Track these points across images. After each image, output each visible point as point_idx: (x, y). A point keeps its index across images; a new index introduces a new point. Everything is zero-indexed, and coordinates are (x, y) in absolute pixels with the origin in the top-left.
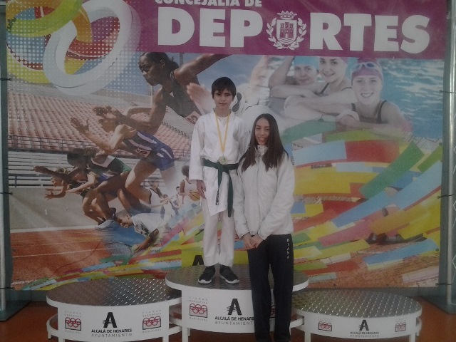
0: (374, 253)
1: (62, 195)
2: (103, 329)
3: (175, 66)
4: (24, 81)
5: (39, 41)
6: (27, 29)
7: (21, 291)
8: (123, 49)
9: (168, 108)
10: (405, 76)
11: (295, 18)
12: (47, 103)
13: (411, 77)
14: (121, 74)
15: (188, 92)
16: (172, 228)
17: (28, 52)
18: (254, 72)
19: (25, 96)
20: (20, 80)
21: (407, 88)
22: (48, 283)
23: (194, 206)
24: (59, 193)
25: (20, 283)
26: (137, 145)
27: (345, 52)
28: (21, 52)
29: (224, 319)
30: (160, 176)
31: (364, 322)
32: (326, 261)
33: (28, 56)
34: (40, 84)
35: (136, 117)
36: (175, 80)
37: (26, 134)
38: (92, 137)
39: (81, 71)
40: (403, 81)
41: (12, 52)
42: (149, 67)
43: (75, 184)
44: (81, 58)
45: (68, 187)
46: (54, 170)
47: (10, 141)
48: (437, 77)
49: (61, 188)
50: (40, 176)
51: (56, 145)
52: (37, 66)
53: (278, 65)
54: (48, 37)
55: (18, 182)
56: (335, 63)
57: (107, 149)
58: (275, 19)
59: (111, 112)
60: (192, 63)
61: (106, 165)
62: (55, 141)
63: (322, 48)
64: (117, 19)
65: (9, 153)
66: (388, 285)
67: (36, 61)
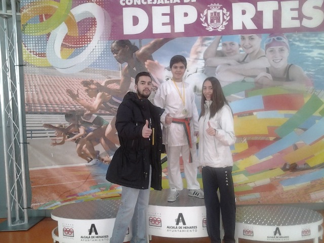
0: (288, 178)
1: (63, 143)
2: (88, 236)
3: (136, 49)
4: (34, 66)
5: (43, 38)
6: (35, 30)
7: (39, 211)
8: (99, 39)
9: (132, 79)
10: (307, 45)
11: (221, 8)
12: (50, 80)
14: (99, 57)
15: (146, 66)
17: (36, 46)
18: (193, 50)
19: (35, 76)
20: (31, 65)
21: (308, 54)
22: (55, 204)
24: (60, 141)
25: (37, 204)
26: (112, 106)
27: (260, 30)
28: (31, 46)
29: (173, 228)
31: (277, 229)
32: (252, 185)
33: (36, 49)
34: (45, 67)
35: (110, 86)
36: (136, 58)
37: (37, 101)
38: (81, 102)
39: (72, 56)
40: (304, 49)
41: (25, 46)
42: (118, 51)
43: (71, 135)
44: (72, 47)
45: (66, 137)
46: (57, 126)
47: (26, 107)
49: (62, 138)
50: (47, 130)
51: (57, 108)
52: (43, 55)
53: (210, 43)
54: (49, 35)
55: (33, 135)
56: (252, 39)
57: (91, 110)
58: (206, 10)
59: (93, 84)
60: (148, 46)
61: (91, 121)
62: (56, 106)
63: (241, 28)
64: (95, 19)
65: (26, 115)
66: (299, 201)
67: (41, 51)
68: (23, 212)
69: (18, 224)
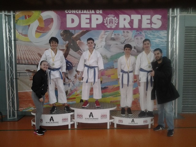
2: (49, 122)
4: (22, 41)
6: (22, 23)
7: (22, 111)
8: (55, 29)
9: (70, 49)
11: (114, 17)
12: (30, 48)
13: (155, 37)
15: (77, 43)
16: (73, 90)
17: (23, 31)
19: (22, 46)
20: (20, 40)
21: (154, 41)
22: (31, 109)
23: (80, 82)
25: (22, 109)
27: (132, 28)
28: (20, 31)
29: (88, 119)
30: (68, 72)
31: (133, 120)
34: (27, 42)
36: (73, 39)
37: (23, 59)
39: (41, 37)
40: (152, 38)
41: (17, 31)
42: (64, 35)
44: (41, 32)
46: (32, 71)
47: (17, 61)
48: (165, 37)
51: (33, 62)
52: (26, 35)
54: (29, 25)
55: (20, 75)
56: (128, 32)
58: (107, 17)
60: (78, 33)
63: (123, 27)
64: (52, 19)
65: (17, 65)
67: (25, 33)
68: (15, 113)
69: (12, 118)
